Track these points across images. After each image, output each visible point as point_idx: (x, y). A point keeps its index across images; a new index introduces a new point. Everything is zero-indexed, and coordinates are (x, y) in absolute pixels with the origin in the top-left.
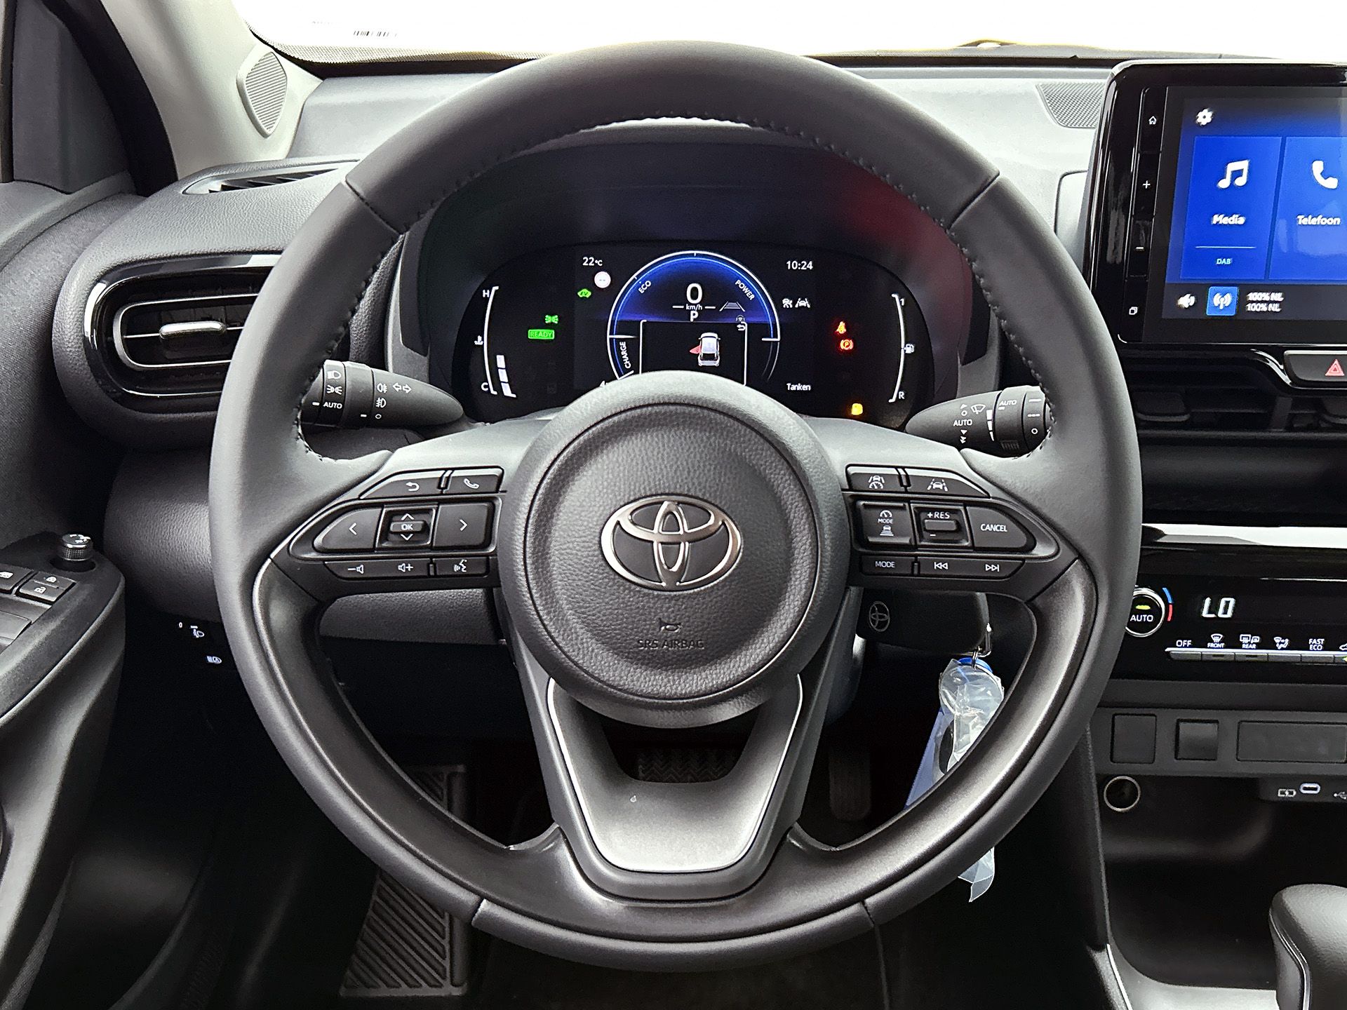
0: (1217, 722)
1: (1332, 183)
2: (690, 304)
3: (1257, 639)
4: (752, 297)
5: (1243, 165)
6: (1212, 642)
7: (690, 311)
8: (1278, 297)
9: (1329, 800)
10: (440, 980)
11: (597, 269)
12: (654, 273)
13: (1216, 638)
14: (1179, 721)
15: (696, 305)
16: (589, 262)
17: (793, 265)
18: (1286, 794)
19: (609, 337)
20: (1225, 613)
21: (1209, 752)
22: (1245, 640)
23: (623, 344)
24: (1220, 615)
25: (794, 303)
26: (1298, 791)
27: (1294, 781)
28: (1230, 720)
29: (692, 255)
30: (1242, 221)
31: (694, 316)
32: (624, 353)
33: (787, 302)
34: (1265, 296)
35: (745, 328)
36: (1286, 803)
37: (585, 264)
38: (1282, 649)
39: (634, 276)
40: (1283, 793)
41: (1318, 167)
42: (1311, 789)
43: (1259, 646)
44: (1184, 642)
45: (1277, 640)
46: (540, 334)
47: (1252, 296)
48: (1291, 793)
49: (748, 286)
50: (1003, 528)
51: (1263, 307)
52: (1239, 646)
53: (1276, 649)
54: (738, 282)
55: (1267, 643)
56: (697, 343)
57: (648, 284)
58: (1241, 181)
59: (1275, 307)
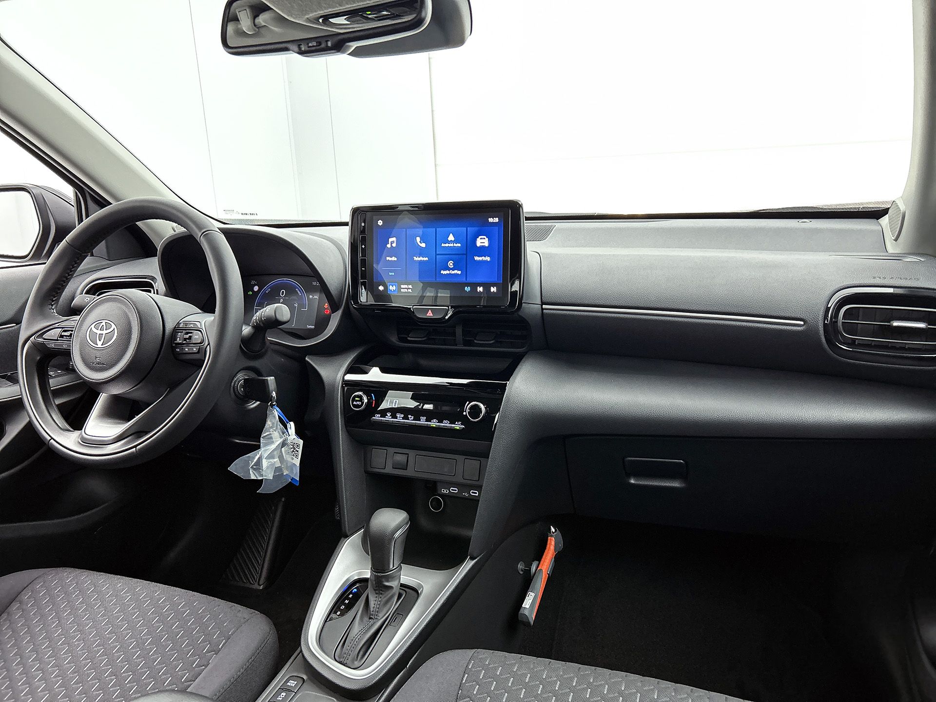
0: (408, 454)
1: (423, 245)
2: (281, 297)
3: (402, 416)
4: (300, 294)
5: (394, 239)
6: (387, 416)
8: (410, 286)
9: (461, 496)
11: (255, 285)
12: (271, 286)
13: (389, 414)
14: (395, 453)
16: (253, 282)
17: (315, 284)
18: (445, 491)
19: (255, 308)
20: (395, 405)
21: (404, 466)
22: (398, 416)
23: (259, 310)
25: (313, 297)
26: (449, 491)
27: (446, 484)
28: (412, 453)
29: (284, 280)
30: (396, 259)
31: (282, 301)
33: (310, 296)
34: (406, 286)
35: (297, 305)
38: (411, 420)
40: (443, 491)
41: (418, 239)
42: (454, 490)
43: (403, 418)
44: (378, 415)
45: (409, 416)
47: (402, 286)
48: (447, 491)
49: (300, 291)
51: (407, 291)
52: (396, 418)
53: (409, 420)
54: (297, 289)
55: (406, 418)
57: (270, 290)
58: (394, 245)
59: (410, 290)
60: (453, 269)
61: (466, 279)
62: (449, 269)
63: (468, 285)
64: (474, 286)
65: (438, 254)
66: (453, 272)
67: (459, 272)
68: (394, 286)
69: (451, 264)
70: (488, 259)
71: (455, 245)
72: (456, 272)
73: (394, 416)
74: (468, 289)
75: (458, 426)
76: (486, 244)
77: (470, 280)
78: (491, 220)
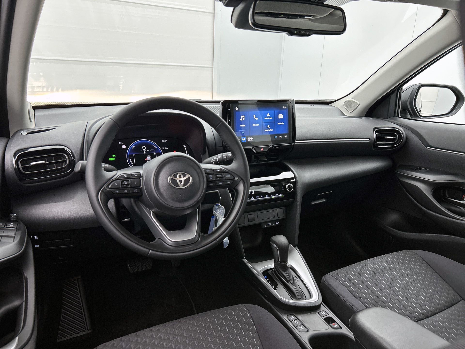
0: (254, 214)
1: (257, 119)
2: (144, 150)
3: (258, 197)
4: (156, 148)
5: (243, 116)
7: (144, 151)
8: (252, 138)
9: (273, 226)
10: (85, 330)
11: (122, 145)
12: (135, 144)
13: (252, 197)
14: (248, 215)
15: (145, 150)
16: (120, 143)
17: (163, 141)
18: (266, 226)
19: (127, 158)
20: (253, 193)
21: (253, 220)
22: (257, 197)
23: (131, 160)
24: (252, 194)
25: (165, 148)
26: (268, 225)
27: (267, 223)
28: (256, 213)
29: (142, 140)
30: (245, 126)
31: (145, 152)
32: (131, 161)
33: (163, 148)
34: (250, 138)
35: (156, 154)
36: (266, 228)
37: (120, 144)
39: (131, 145)
40: (265, 226)
41: (254, 116)
42: (269, 224)
45: (261, 196)
46: (112, 159)
47: (248, 138)
49: (155, 145)
50: (230, 176)
51: (250, 140)
52: (256, 198)
53: (262, 198)
54: (153, 145)
56: (147, 158)
57: (134, 147)
58: (244, 119)
59: (252, 140)
60: (270, 129)
61: (275, 133)
62: (268, 129)
63: (276, 135)
64: (278, 135)
65: (263, 123)
66: (270, 130)
67: (272, 130)
68: (245, 138)
69: (269, 127)
70: (283, 124)
71: (270, 118)
72: (271, 130)
73: (255, 198)
74: (276, 137)
75: (282, 195)
76: (282, 117)
77: (276, 133)
78: (284, 107)
